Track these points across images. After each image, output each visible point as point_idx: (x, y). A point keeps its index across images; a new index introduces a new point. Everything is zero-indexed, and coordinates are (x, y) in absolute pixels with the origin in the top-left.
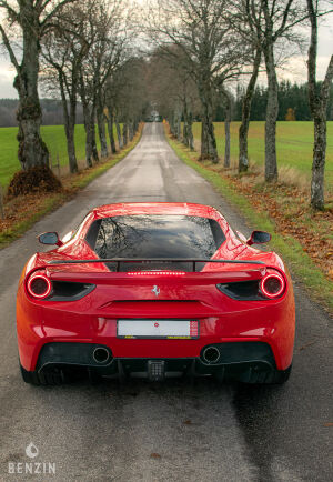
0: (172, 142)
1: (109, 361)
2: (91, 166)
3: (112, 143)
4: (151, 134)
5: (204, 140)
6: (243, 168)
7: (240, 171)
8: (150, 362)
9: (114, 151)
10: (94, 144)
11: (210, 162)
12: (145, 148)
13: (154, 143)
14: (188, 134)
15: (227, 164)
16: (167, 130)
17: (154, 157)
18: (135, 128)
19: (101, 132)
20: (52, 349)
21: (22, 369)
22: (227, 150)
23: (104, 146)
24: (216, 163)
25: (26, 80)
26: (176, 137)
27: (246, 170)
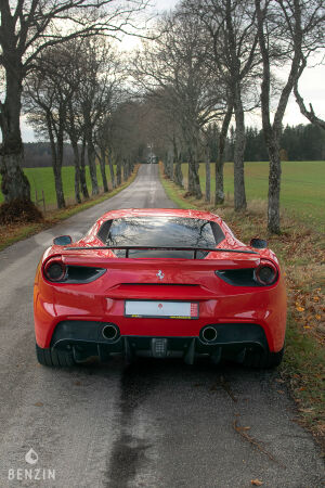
0: (164, 181)
1: (117, 338)
2: (80, 202)
3: (105, 182)
4: (146, 174)
5: (190, 178)
6: (220, 201)
7: (216, 204)
8: (154, 340)
9: (106, 190)
10: (83, 181)
11: (193, 198)
12: (138, 187)
13: (148, 183)
14: (178, 174)
15: (208, 199)
16: (161, 171)
17: (144, 195)
18: (130, 169)
19: (93, 171)
20: (65, 327)
21: (37, 347)
22: (208, 185)
23: (95, 184)
24: (199, 198)
25: (9, 117)
26: (169, 177)
27: (222, 203)
